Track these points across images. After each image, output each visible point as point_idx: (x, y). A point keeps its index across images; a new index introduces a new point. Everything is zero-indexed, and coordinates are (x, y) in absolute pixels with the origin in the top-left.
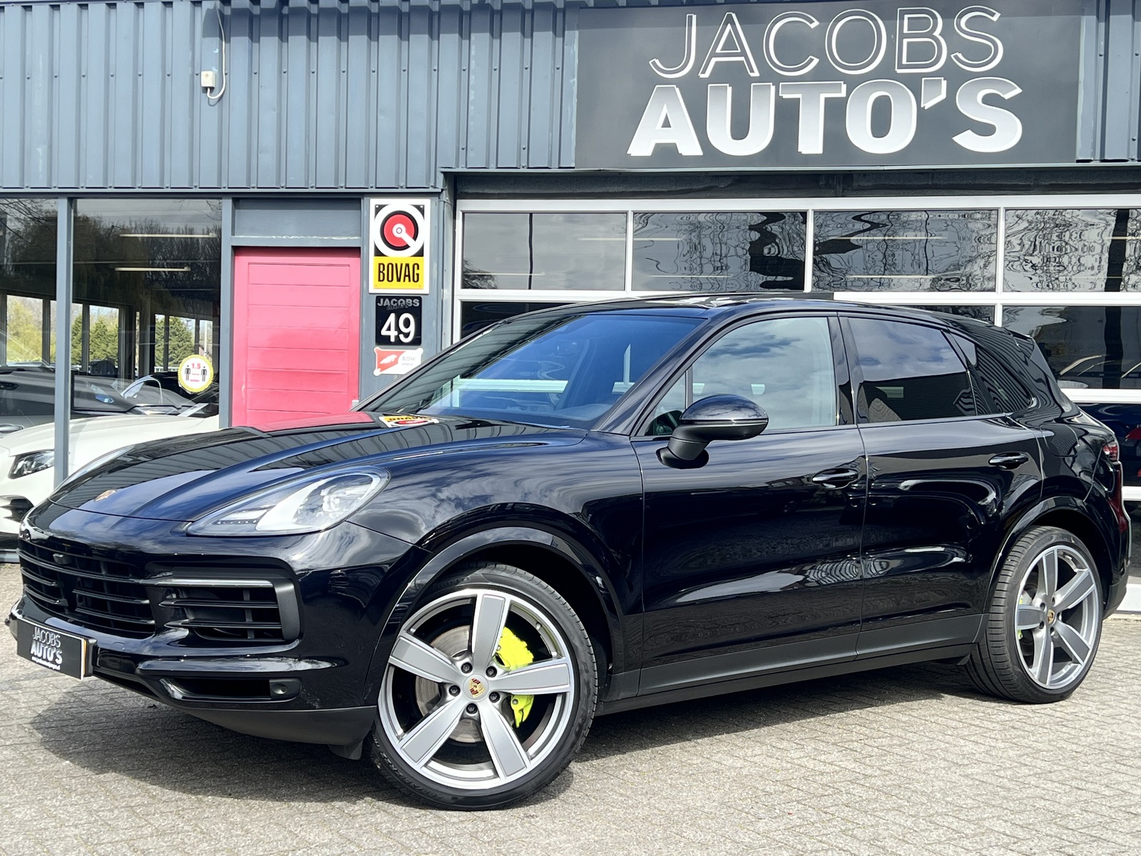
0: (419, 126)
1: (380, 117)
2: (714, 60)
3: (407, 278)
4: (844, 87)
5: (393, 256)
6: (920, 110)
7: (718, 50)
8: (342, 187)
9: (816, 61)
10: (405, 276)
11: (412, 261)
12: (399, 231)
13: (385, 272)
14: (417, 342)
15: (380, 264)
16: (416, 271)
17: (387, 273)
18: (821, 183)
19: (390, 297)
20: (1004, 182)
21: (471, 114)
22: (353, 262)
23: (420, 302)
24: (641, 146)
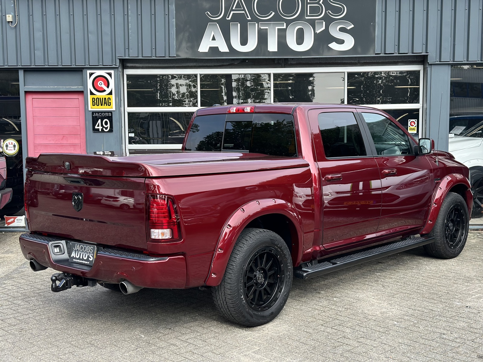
0: (107, 39)
2: (232, 12)
3: (105, 104)
4: (285, 24)
5: (99, 95)
6: (315, 34)
7: (234, 8)
8: (74, 65)
9: (273, 13)
10: (104, 103)
11: (107, 97)
12: (101, 84)
13: (96, 101)
14: (111, 131)
15: (93, 98)
16: (109, 101)
17: (96, 102)
18: (276, 62)
19: (98, 112)
20: (347, 62)
21: (130, 34)
22: (80, 97)
23: (112, 114)
24: (204, 47)
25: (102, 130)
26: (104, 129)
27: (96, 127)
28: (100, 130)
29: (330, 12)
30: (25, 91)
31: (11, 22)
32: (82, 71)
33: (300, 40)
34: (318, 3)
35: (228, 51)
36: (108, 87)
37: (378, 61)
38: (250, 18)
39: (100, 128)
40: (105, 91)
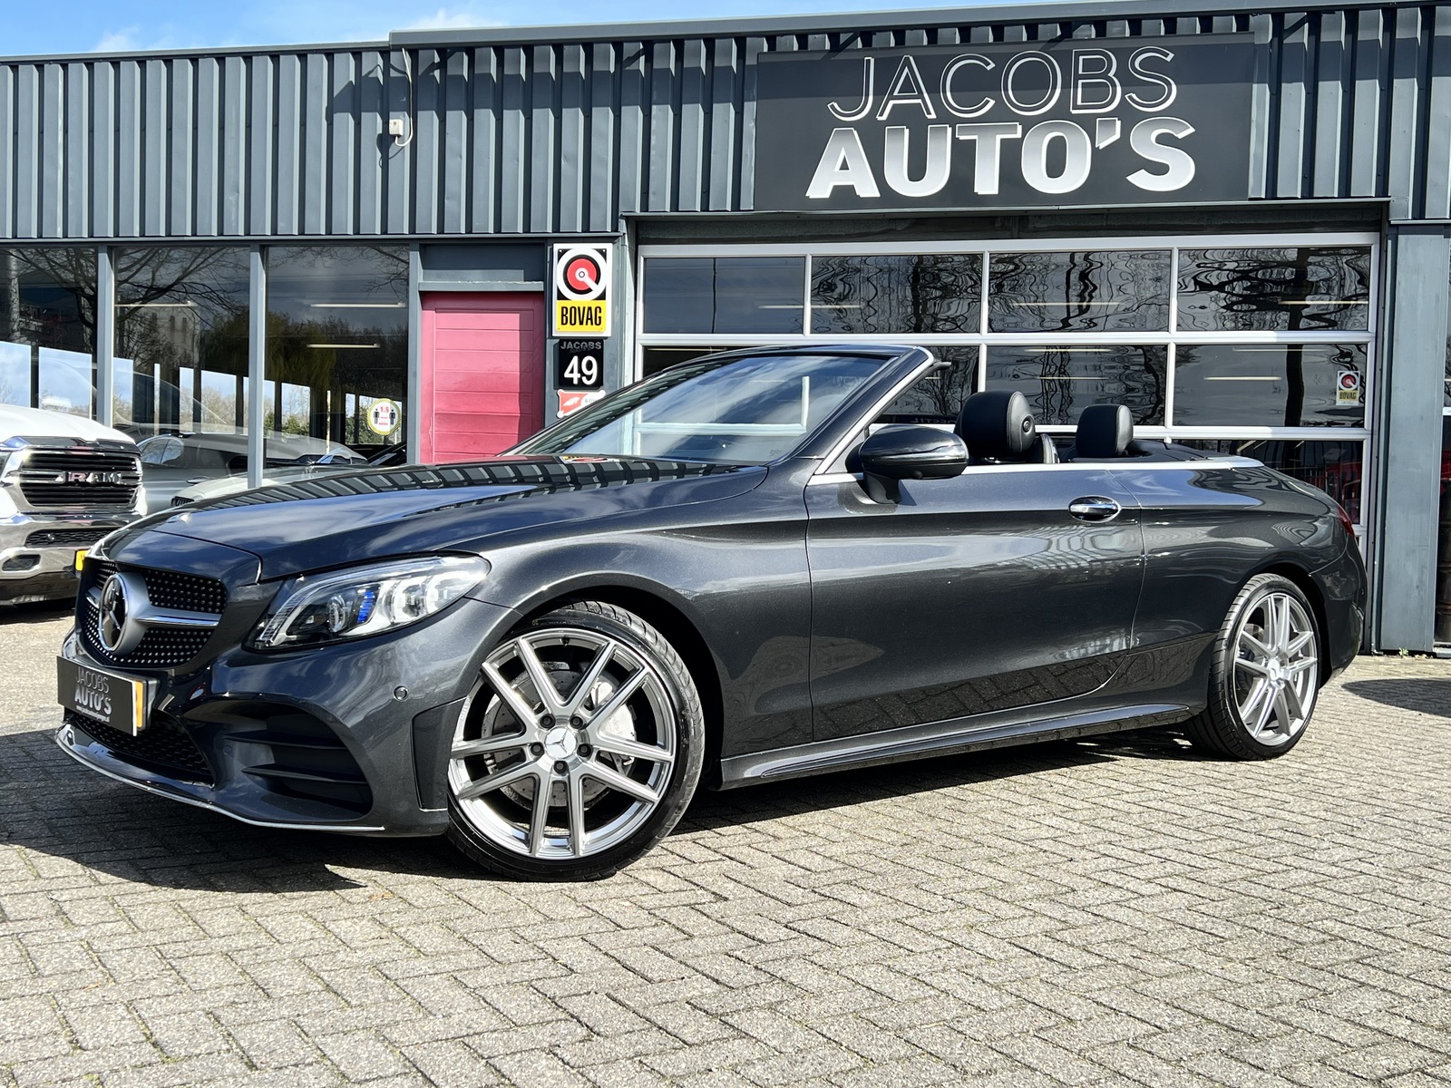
1: (562, 163)
2: (891, 103)
3: (589, 321)
4: (1020, 128)
5: (576, 300)
6: (1095, 150)
7: (896, 93)
8: (525, 232)
9: (992, 102)
10: (588, 319)
11: (594, 305)
12: (582, 274)
13: (568, 315)
14: (599, 384)
15: (563, 308)
16: (598, 315)
17: (570, 316)
18: (998, 225)
19: (573, 340)
20: (1177, 223)
21: (652, 159)
22: (535, 308)
23: (602, 345)
24: (820, 188)
25: (580, 380)
26: (584, 379)
27: (567, 375)
28: (575, 382)
29: (1134, 96)
30: (420, 292)
31: (399, 136)
32: (543, 244)
33: (1055, 167)
34: (1105, 76)
35: (877, 194)
37: (1260, 222)
39: (576, 376)
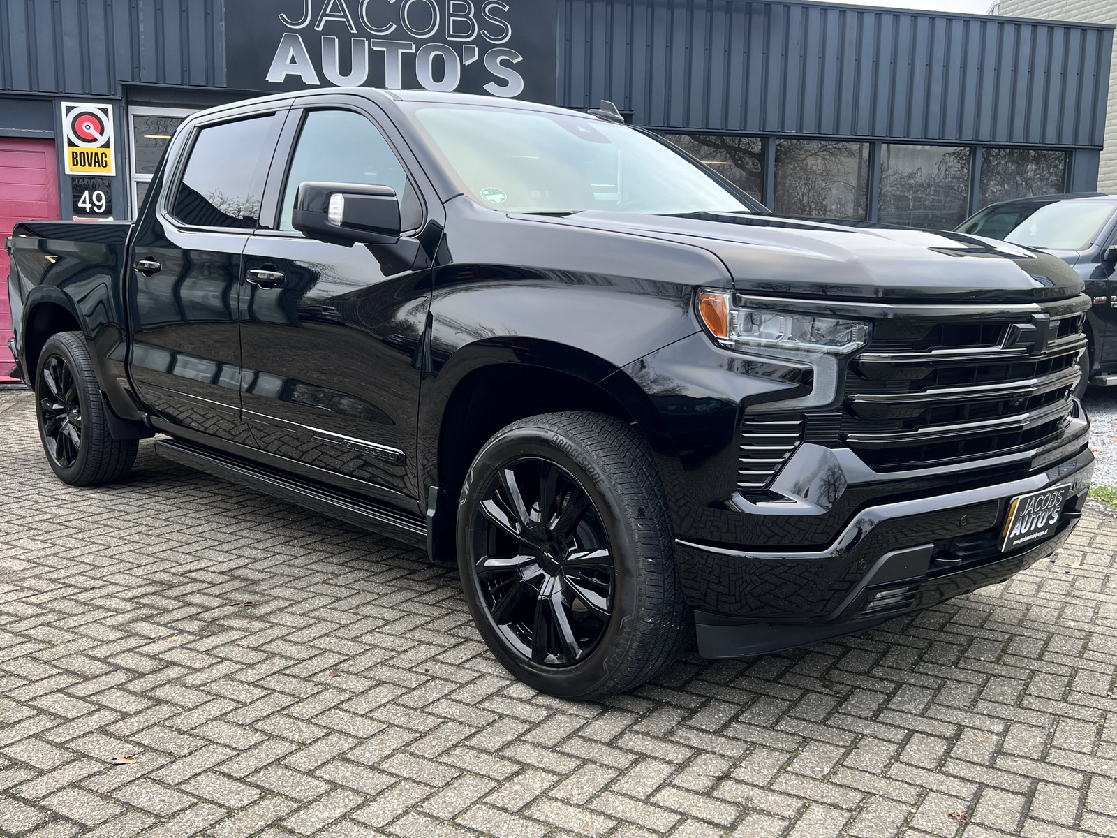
0: (98, 48)
1: (65, 39)
2: (325, 19)
3: (97, 164)
4: (414, 46)
5: (84, 147)
6: (463, 66)
7: (327, 12)
8: (35, 91)
9: (394, 26)
10: (95, 162)
11: (100, 151)
12: (88, 127)
13: (78, 158)
14: (108, 212)
15: (73, 153)
16: (104, 159)
17: (78, 159)
19: (82, 177)
21: (142, 41)
22: (48, 150)
23: (109, 182)
24: (276, 75)
25: (91, 209)
26: (95, 208)
27: (80, 205)
28: (88, 210)
32: (51, 102)
36: (102, 133)
38: (355, 31)
40: (95, 140)
